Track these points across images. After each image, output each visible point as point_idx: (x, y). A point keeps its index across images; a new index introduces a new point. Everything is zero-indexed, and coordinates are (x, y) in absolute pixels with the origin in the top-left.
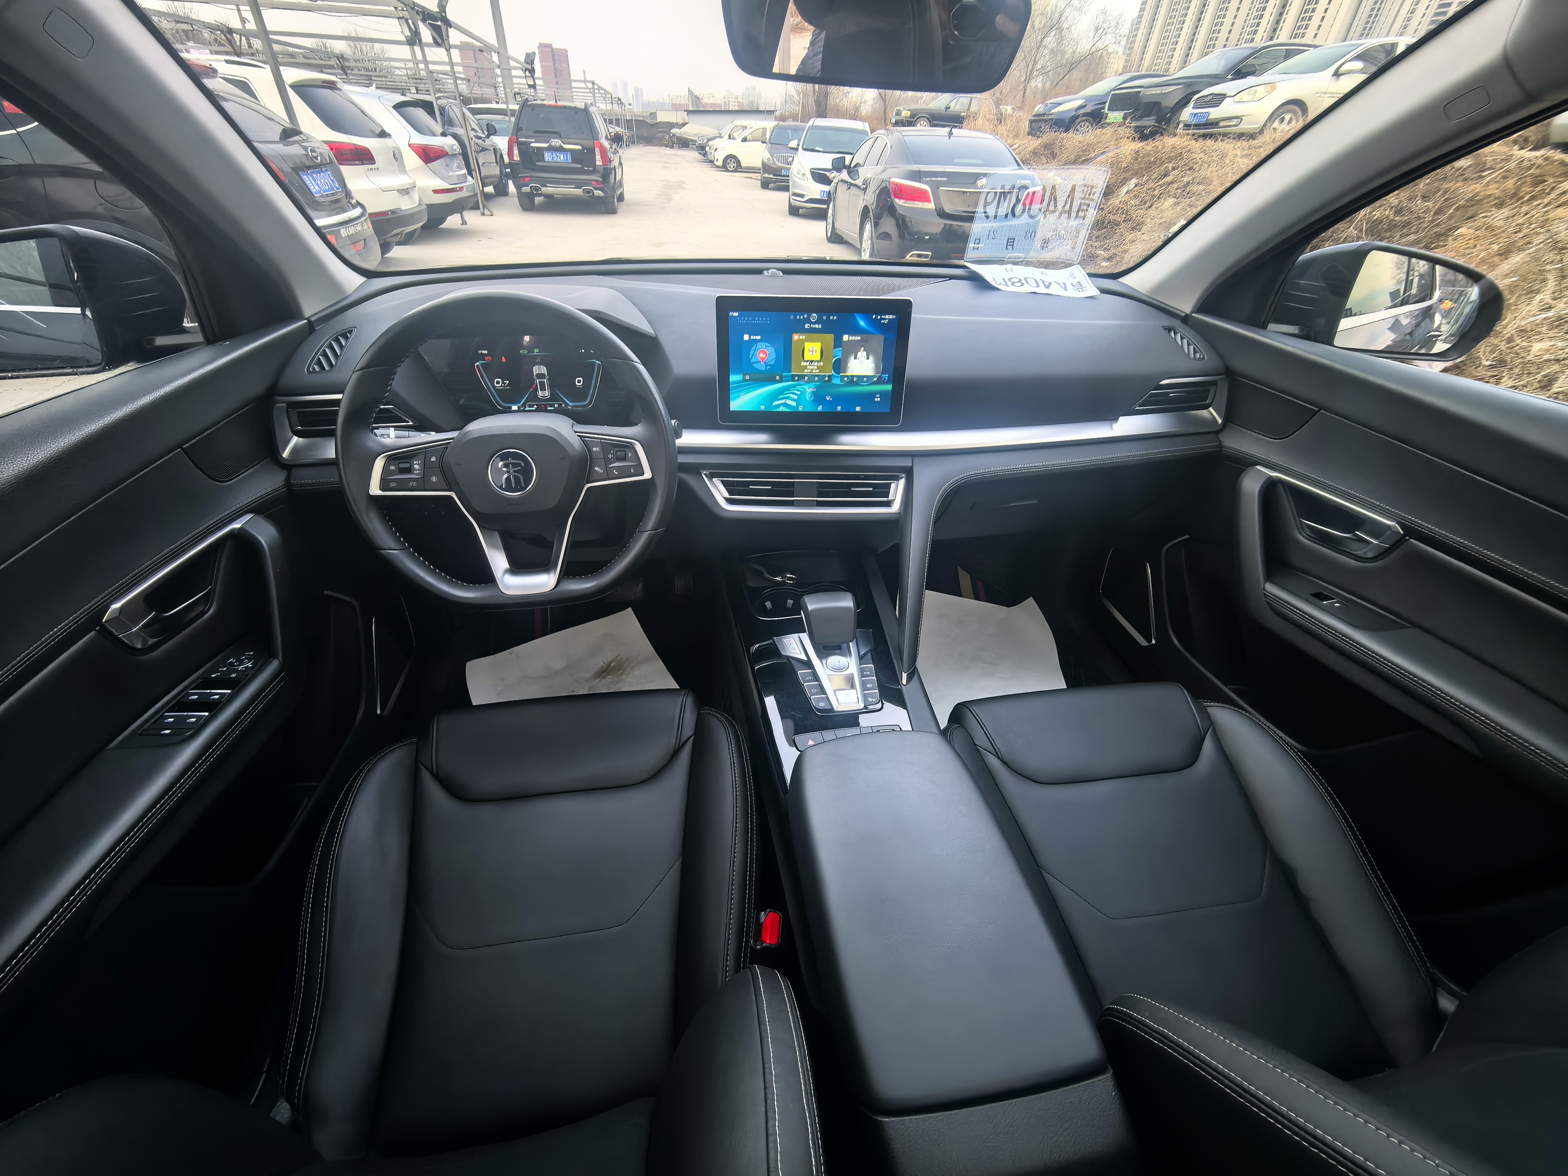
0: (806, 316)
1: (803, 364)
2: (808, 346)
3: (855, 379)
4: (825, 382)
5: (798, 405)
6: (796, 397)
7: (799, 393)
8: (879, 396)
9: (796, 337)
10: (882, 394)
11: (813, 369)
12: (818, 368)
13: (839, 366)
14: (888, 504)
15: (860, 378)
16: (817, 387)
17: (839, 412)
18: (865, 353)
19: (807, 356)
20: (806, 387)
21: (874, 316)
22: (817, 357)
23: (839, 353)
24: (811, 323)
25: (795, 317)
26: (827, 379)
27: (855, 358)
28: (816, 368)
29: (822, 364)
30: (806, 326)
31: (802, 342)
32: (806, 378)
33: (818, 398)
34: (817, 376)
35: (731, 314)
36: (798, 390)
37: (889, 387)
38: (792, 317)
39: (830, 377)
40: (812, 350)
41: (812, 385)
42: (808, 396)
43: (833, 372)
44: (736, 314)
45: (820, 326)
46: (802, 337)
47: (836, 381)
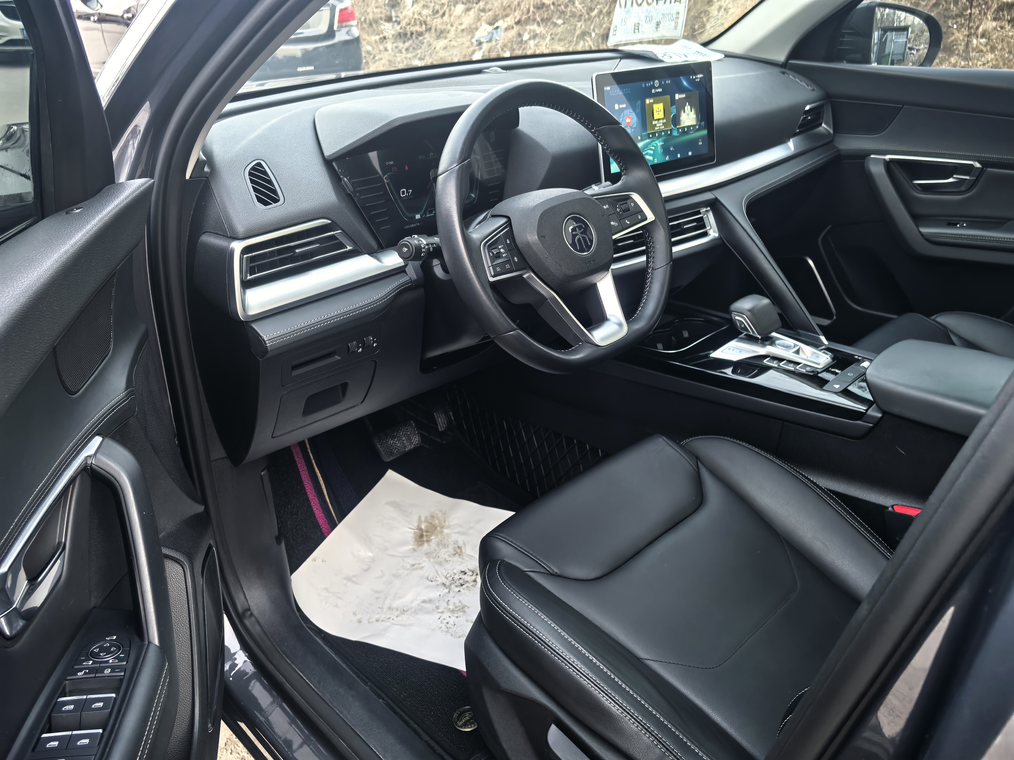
0: (652, 83)
1: (654, 123)
2: (656, 107)
3: (686, 129)
4: (668, 136)
5: (654, 159)
6: (652, 152)
7: (653, 148)
8: (700, 140)
9: (647, 101)
10: (702, 138)
11: (659, 126)
12: (664, 124)
13: (676, 120)
14: (705, 234)
15: (689, 127)
16: (665, 141)
17: (679, 159)
18: (689, 107)
19: (656, 116)
20: (657, 142)
21: (691, 77)
22: (662, 116)
23: (674, 110)
24: (656, 88)
25: (645, 85)
26: (669, 132)
27: (684, 112)
28: (662, 124)
29: (665, 121)
30: (653, 91)
31: (651, 105)
32: (657, 135)
33: (666, 150)
34: (664, 131)
35: (605, 88)
36: (653, 146)
37: (705, 132)
38: (643, 85)
39: (671, 130)
40: (658, 110)
41: (660, 139)
42: (660, 150)
43: (672, 126)
44: (608, 88)
45: (661, 90)
46: (652, 101)
47: (675, 133)
